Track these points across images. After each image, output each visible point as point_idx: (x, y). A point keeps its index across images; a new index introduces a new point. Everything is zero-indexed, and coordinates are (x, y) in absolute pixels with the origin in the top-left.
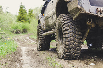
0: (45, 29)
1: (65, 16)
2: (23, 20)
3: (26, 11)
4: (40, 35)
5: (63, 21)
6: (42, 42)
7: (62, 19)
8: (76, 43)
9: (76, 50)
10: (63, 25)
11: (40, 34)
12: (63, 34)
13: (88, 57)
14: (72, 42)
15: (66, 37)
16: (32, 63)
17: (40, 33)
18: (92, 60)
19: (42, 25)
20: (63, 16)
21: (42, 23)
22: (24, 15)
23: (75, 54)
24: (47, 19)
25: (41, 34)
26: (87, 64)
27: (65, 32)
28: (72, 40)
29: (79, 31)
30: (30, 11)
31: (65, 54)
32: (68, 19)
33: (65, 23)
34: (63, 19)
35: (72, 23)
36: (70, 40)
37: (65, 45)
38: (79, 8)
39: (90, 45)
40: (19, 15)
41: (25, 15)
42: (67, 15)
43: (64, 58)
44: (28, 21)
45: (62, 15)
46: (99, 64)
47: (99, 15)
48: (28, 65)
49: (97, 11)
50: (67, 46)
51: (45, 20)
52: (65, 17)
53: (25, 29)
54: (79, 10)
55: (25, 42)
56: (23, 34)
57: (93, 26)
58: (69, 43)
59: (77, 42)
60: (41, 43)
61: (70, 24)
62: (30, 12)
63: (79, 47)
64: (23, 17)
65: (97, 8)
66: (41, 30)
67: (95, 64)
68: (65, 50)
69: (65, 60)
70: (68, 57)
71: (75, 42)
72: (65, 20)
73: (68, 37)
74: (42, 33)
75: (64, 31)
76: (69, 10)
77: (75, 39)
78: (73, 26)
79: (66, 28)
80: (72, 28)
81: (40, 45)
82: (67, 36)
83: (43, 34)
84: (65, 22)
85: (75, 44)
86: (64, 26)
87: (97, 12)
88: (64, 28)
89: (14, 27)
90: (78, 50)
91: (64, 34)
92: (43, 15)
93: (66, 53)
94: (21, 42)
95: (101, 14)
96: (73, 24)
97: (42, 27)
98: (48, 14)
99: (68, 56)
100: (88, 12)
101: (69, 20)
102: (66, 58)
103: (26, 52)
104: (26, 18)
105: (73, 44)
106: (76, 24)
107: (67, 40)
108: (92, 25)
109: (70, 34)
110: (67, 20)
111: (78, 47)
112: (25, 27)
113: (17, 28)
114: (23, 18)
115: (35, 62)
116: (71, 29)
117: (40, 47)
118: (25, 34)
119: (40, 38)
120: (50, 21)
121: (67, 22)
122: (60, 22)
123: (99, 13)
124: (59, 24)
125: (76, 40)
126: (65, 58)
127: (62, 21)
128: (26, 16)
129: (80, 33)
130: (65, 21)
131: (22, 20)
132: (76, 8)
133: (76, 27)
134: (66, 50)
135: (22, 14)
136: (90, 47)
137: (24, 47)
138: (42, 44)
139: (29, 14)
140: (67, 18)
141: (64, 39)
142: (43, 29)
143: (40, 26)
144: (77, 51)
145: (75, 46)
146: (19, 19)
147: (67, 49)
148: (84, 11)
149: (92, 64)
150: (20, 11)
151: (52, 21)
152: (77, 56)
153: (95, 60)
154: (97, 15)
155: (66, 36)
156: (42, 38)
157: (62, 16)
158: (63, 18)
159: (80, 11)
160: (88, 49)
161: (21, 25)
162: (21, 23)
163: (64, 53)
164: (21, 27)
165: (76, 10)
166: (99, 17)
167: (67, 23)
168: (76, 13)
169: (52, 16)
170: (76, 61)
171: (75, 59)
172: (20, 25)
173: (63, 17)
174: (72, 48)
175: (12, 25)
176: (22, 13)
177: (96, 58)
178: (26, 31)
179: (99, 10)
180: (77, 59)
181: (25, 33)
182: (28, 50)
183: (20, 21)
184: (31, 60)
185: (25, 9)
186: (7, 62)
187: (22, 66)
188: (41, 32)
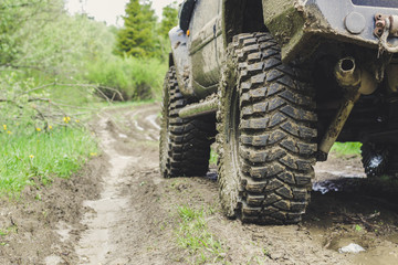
0: (191, 92)
1: (253, 40)
2: (138, 49)
3: (153, 12)
4: (172, 112)
5: (245, 64)
6: (177, 143)
7: (242, 55)
8: (293, 157)
9: (290, 185)
10: (244, 79)
11: (172, 109)
12: (241, 115)
13: (344, 215)
14: (275, 149)
15: (250, 131)
16: (124, 226)
17: (173, 105)
18: (359, 228)
19: (182, 73)
20: (245, 42)
21: (179, 65)
22: (143, 28)
23: (288, 203)
24: (197, 49)
25: (175, 111)
26: (329, 248)
27: (247, 110)
28: (277, 143)
29: (305, 107)
30: (167, 16)
31: (244, 199)
32: (266, 53)
33: (249, 72)
34: (246, 54)
35: (278, 73)
36: (268, 144)
37: (247, 160)
38: (301, 13)
39: (375, 163)
40: (125, 28)
41: (147, 30)
42: (260, 39)
43: (243, 217)
44: (156, 52)
45: (241, 36)
46: (379, 249)
47: (386, 44)
48: (105, 234)
49: (379, 28)
50: (253, 168)
51: (191, 54)
52: (255, 47)
53: (143, 84)
54: (304, 20)
55: (134, 137)
56: (135, 104)
57: (365, 88)
58: (262, 155)
59: (294, 154)
60: (174, 144)
61: (270, 75)
62: (167, 20)
63: (302, 172)
64: (137, 36)
65: (377, 15)
66: (176, 95)
67: (366, 247)
68: (244, 183)
69: (244, 222)
70: (257, 213)
71: (289, 151)
72: (250, 57)
73: (260, 131)
74: (178, 107)
75: (246, 103)
76: (267, 20)
77: (289, 139)
78: (281, 87)
79: (254, 93)
80: (280, 91)
81: (169, 153)
82: (254, 123)
83: (181, 112)
84: (252, 67)
85: (285, 158)
86: (246, 85)
87: (377, 29)
88: (245, 91)
89: (102, 74)
90: (301, 186)
91: (246, 117)
92: (185, 33)
93: (250, 197)
94: (121, 135)
95: (391, 38)
96: (282, 76)
97: (182, 82)
98: (204, 29)
99: (259, 209)
100: (338, 29)
101: (266, 58)
102: (251, 215)
103: (123, 176)
104: (150, 41)
105: (277, 159)
106: (294, 78)
107: (254, 143)
108: (359, 85)
109: (267, 117)
110: (258, 60)
111: (298, 171)
112: (144, 76)
113: (111, 77)
114: (139, 41)
115: (137, 225)
116: (271, 96)
117: (168, 160)
118: (142, 103)
119: (172, 124)
120: (207, 60)
121: (258, 66)
122: (232, 64)
123: (386, 34)
124: (230, 75)
125: (290, 142)
126: (246, 214)
127: (241, 60)
128: (152, 34)
129: (308, 115)
130: (252, 61)
131: (134, 46)
132: (292, 9)
133: (296, 91)
134: (251, 183)
135: (136, 26)
136: (374, 169)
137: (124, 157)
138: (176, 150)
139: (165, 23)
140: (262, 50)
141: (243, 135)
142: (183, 90)
143: (172, 78)
144: (296, 190)
145: (288, 168)
146: (123, 43)
147: (255, 179)
148: (322, 24)
149: (353, 248)
150: (127, 12)
151: (213, 57)
152: (294, 209)
153: (369, 229)
154: (375, 42)
155: (253, 126)
156: (177, 124)
157: (242, 41)
158: (246, 49)
159: (308, 26)
160: (365, 176)
161: (128, 66)
162: (129, 60)
163: (240, 194)
164: (131, 76)
165: (291, 20)
166: (386, 52)
167: (260, 72)
168: (292, 33)
169: (215, 38)
170: (291, 229)
171: (286, 222)
172: (124, 68)
173: (246, 45)
174: (276, 176)
175: (95, 67)
176: (138, 22)
177: (378, 221)
178: (147, 91)
179: (385, 21)
180: (296, 223)
181: (143, 99)
182: (132, 172)
183: (128, 50)
184: (125, 215)
185: (150, 6)
186: (19, 221)
187: (77, 239)
188: (177, 103)
